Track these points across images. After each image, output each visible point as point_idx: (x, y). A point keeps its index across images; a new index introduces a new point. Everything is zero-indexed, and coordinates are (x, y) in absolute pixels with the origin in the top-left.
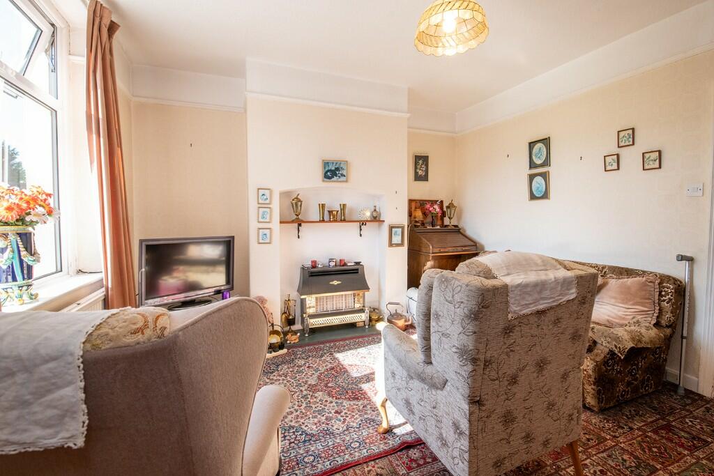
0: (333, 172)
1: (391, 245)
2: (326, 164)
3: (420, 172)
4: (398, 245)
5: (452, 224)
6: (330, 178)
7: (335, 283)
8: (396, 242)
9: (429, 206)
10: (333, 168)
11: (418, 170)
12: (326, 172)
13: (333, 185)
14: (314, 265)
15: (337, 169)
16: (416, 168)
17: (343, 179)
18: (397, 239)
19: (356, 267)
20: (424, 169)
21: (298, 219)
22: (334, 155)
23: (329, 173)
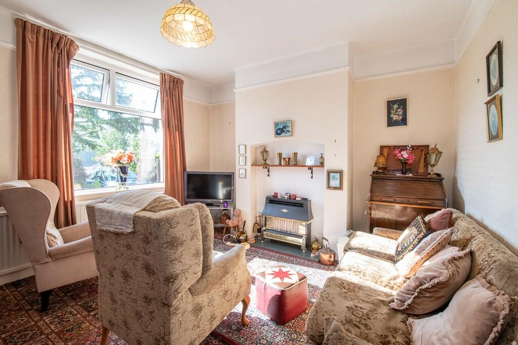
0: (281, 130)
1: (329, 187)
2: (276, 124)
3: (395, 117)
4: (335, 188)
5: (435, 172)
6: (279, 134)
7: (285, 211)
8: (334, 186)
9: (397, 152)
10: (282, 127)
11: (392, 116)
12: (277, 131)
13: (282, 139)
14: (276, 195)
15: (284, 127)
16: (389, 113)
17: (289, 134)
18: (335, 183)
19: (302, 202)
20: (401, 113)
21: (266, 163)
22: (281, 117)
23: (279, 131)
